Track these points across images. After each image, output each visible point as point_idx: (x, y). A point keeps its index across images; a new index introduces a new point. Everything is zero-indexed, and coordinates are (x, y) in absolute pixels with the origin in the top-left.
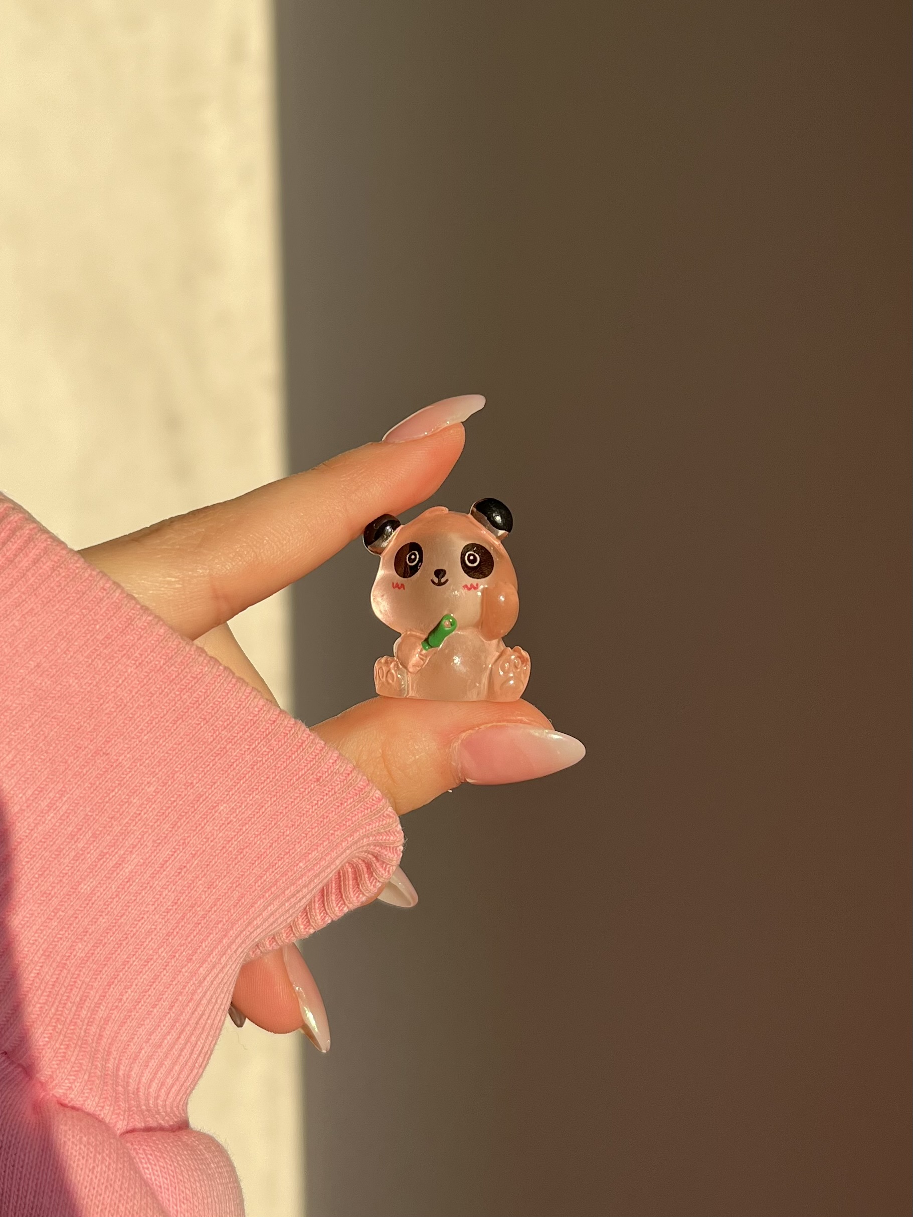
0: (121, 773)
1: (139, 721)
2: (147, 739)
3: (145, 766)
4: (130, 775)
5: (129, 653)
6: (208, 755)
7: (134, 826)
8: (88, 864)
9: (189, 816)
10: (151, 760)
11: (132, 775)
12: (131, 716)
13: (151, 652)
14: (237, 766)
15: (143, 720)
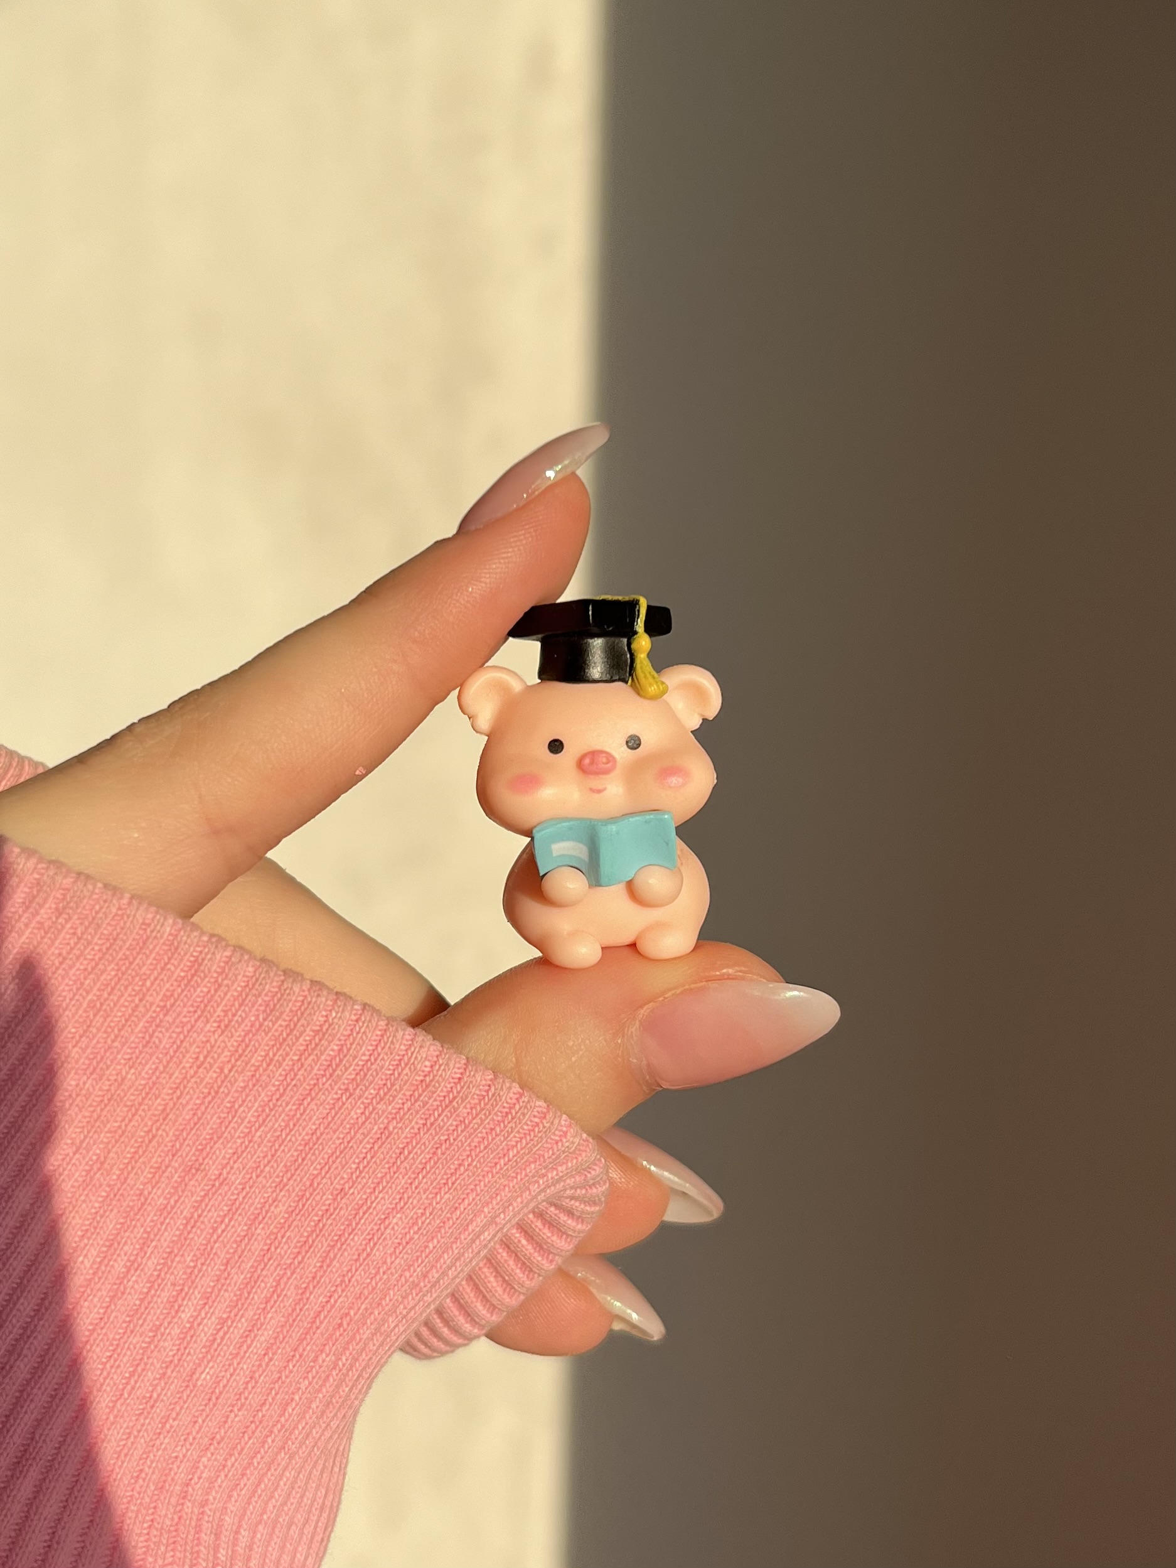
0: (230, 1193)
1: (244, 1111)
2: (260, 1137)
3: (265, 1177)
4: (244, 1193)
5: (205, 1013)
6: (361, 1143)
7: (262, 1270)
8: (201, 1341)
9: (346, 1240)
10: (272, 1167)
11: (247, 1193)
12: (228, 1105)
13: (240, 1006)
14: (410, 1153)
15: (250, 1109)
